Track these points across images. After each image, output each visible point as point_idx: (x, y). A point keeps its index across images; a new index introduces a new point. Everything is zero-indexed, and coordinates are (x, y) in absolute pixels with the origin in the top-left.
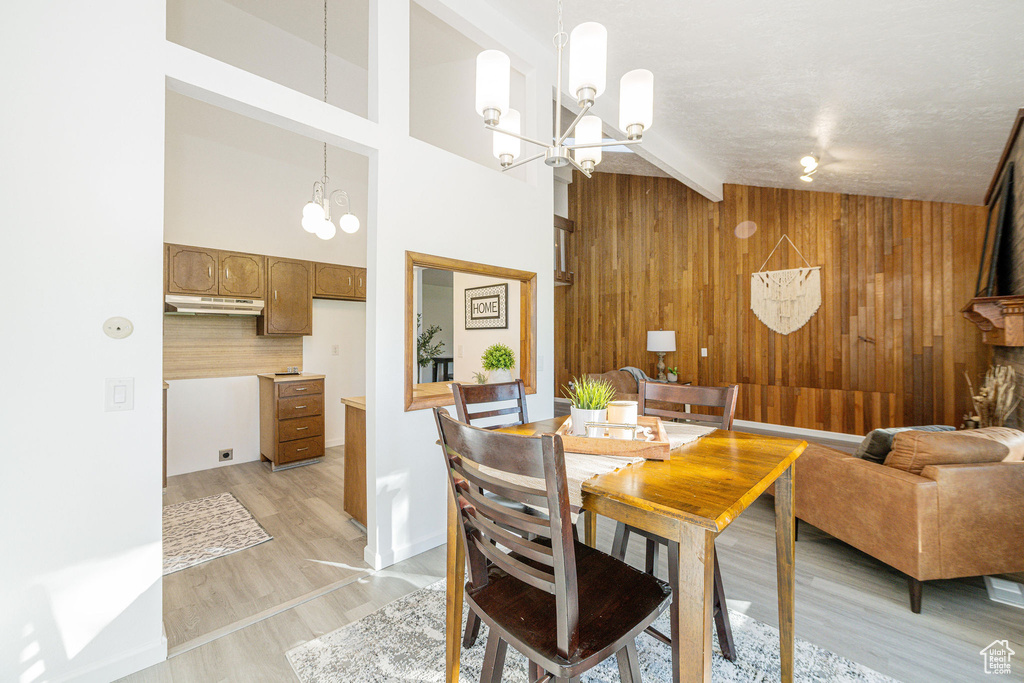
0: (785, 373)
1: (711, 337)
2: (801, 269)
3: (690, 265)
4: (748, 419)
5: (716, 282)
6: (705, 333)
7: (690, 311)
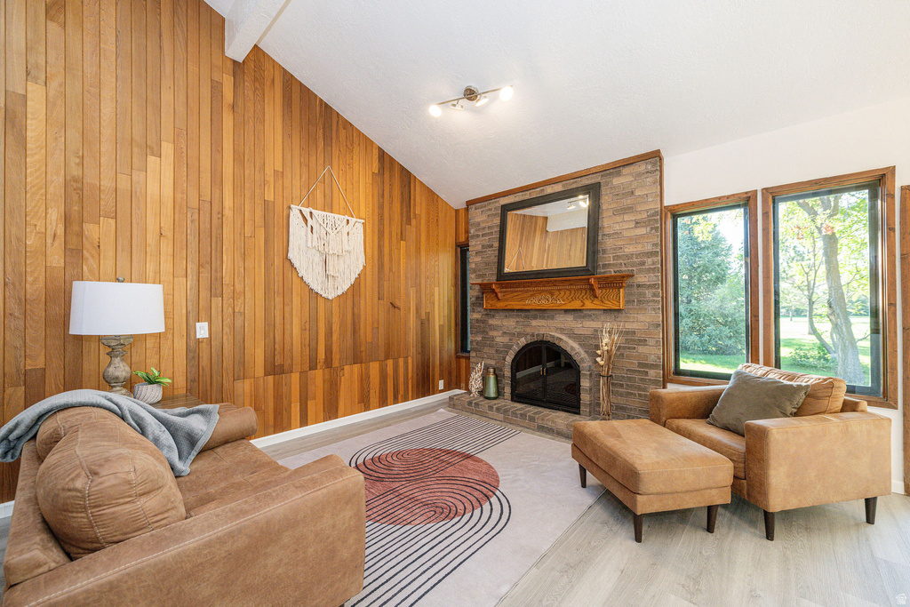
0: (329, 351)
1: (216, 301)
2: (347, 217)
3: (167, 148)
4: (283, 430)
5: (228, 202)
6: (204, 294)
7: (167, 248)
